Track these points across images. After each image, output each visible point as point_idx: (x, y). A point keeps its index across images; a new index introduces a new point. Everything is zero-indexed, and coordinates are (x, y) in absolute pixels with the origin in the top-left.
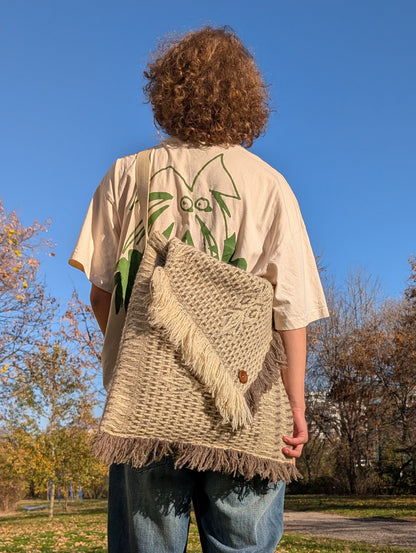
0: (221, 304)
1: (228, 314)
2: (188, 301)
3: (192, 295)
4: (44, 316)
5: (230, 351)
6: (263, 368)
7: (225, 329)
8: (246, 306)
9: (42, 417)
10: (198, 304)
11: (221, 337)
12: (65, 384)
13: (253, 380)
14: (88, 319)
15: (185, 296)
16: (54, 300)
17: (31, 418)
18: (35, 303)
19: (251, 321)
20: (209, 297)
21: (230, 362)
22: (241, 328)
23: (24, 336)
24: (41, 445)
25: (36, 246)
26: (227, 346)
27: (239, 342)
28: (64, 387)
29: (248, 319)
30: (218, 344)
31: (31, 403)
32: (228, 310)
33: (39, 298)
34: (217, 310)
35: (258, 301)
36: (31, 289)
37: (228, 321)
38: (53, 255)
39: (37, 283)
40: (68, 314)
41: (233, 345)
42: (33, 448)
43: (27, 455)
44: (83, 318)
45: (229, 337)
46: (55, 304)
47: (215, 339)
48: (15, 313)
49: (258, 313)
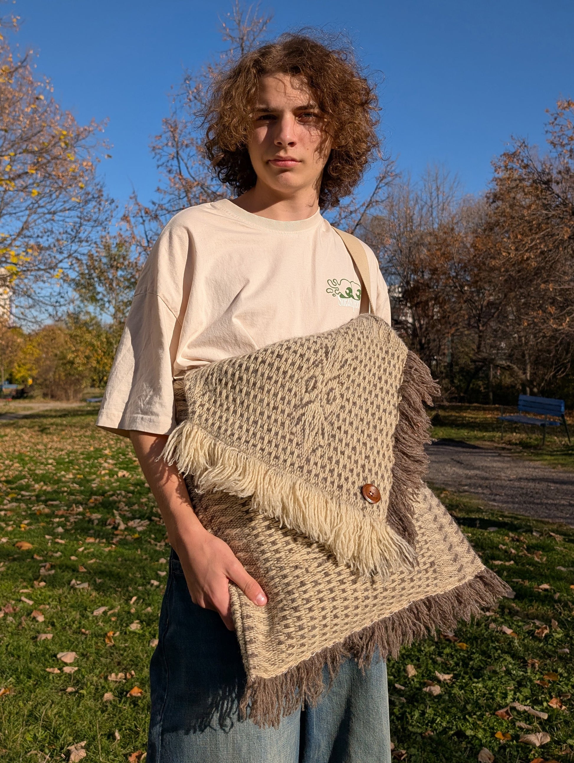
0: (283, 412)
1: (299, 419)
2: (239, 438)
3: (241, 427)
4: (102, 217)
5: (332, 471)
6: (396, 456)
7: (307, 446)
8: (316, 391)
9: (104, 314)
10: (254, 434)
11: (308, 460)
12: (128, 280)
13: (389, 488)
14: (147, 222)
15: (233, 435)
16: (113, 201)
17: (93, 315)
18: (94, 203)
19: (334, 407)
20: (262, 414)
21: (340, 487)
22: (327, 428)
23: (83, 235)
24: (102, 343)
25: (93, 147)
26: (323, 467)
27: (336, 449)
28: (127, 284)
29: (329, 409)
30: (309, 472)
31: (93, 299)
32: (296, 415)
33: (99, 197)
34: (283, 424)
35: (328, 375)
36: (90, 189)
37: (304, 429)
38: (109, 156)
39: (96, 181)
40: (125, 218)
41: (330, 459)
42: (93, 346)
43: (88, 352)
44: (141, 221)
45: (319, 453)
46: (113, 205)
47: (301, 468)
48: (73, 213)
49: (337, 392)
